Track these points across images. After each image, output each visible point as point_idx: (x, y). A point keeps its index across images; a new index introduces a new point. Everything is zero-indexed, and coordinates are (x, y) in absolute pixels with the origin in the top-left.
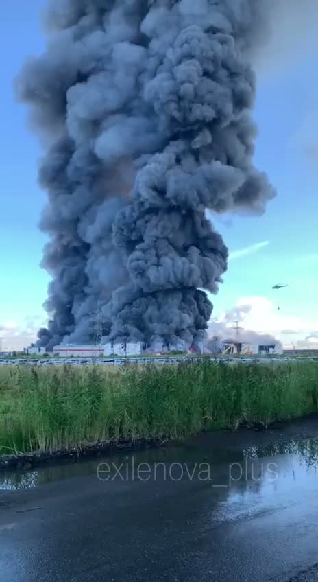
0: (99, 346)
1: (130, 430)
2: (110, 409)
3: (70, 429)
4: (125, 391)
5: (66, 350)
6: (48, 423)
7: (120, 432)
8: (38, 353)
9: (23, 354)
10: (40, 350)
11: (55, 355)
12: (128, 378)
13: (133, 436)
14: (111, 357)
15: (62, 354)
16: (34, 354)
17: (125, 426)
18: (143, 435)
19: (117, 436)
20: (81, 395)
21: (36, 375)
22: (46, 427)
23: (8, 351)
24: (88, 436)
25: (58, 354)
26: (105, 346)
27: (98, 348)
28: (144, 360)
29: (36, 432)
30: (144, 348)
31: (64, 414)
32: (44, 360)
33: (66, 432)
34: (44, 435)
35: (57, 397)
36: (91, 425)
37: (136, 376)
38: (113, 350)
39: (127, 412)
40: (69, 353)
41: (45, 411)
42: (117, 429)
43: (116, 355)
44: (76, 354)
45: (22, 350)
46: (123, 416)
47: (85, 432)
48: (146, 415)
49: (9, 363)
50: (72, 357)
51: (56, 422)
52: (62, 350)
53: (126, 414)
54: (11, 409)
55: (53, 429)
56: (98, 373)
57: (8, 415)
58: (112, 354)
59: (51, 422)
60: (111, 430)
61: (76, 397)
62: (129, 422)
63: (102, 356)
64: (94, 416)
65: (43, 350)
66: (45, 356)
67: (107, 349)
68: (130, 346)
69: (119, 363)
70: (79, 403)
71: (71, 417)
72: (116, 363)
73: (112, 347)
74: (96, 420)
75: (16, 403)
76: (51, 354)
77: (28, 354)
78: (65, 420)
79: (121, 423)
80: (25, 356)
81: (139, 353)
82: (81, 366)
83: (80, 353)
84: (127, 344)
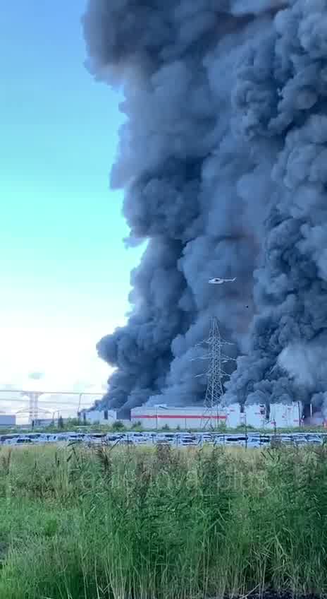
0: (215, 410)
1: (286, 577)
2: (246, 532)
3: (171, 568)
4: (274, 499)
5: (156, 417)
6: (130, 557)
7: (268, 579)
8: (103, 422)
9: (75, 423)
10: (106, 416)
11: (135, 426)
12: (281, 473)
13: (294, 589)
14: (242, 432)
15: (147, 423)
16: (97, 423)
17: (277, 568)
18: (313, 587)
19: (262, 587)
20: (191, 503)
21: (106, 462)
22: (127, 564)
23: (49, 416)
24: (205, 584)
25: (139, 424)
26: (228, 409)
27: (215, 413)
28: (307, 437)
29: (109, 572)
30: (306, 414)
31: (161, 540)
32: (116, 434)
33: (164, 573)
34: (123, 580)
35: (146, 506)
36: (211, 563)
37: (298, 469)
38: (245, 418)
39: (281, 541)
40: (161, 423)
41: (125, 532)
42: (261, 573)
43: (250, 427)
44: (172, 424)
45: (74, 416)
46: (273, 548)
47: (200, 577)
48: (318, 549)
49: (51, 440)
50: (166, 428)
51: (145, 554)
52: (148, 417)
53: (278, 544)
54: (60, 528)
55: (139, 568)
56: (220, 462)
57: (55, 539)
58: (243, 426)
59: (136, 555)
60: (249, 574)
61: (180, 507)
62: (284, 562)
63: (222, 429)
64: (217, 545)
65: (113, 415)
66: (118, 426)
67: (233, 415)
68: (278, 409)
69: (257, 444)
70: (186, 518)
71: (172, 546)
72: (250, 444)
73: (242, 411)
74: (221, 553)
75: (69, 516)
76: (126, 423)
77: (85, 424)
78: (162, 552)
79: (269, 562)
80: (80, 428)
81: (296, 425)
82: (183, 448)
83: (182, 423)
84: (271, 406)
